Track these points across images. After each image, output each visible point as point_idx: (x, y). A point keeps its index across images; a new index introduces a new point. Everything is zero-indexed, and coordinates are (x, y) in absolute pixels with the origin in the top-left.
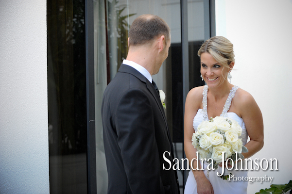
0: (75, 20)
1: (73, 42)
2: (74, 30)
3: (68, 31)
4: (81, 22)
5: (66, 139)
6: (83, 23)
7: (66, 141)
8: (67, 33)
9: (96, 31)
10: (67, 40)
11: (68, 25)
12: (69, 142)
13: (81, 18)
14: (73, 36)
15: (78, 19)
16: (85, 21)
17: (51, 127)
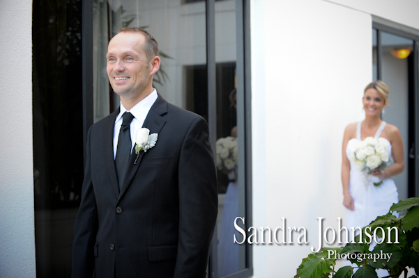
0: (68, 34)
1: (66, 62)
2: (68, 47)
3: (59, 48)
4: (76, 37)
5: (57, 188)
6: (80, 38)
7: (57, 191)
8: (58, 50)
9: (95, 48)
10: (59, 59)
11: (60, 41)
12: (61, 192)
13: (77, 32)
14: (66, 54)
15: (73, 33)
16: (81, 36)
17: (37, 172)
